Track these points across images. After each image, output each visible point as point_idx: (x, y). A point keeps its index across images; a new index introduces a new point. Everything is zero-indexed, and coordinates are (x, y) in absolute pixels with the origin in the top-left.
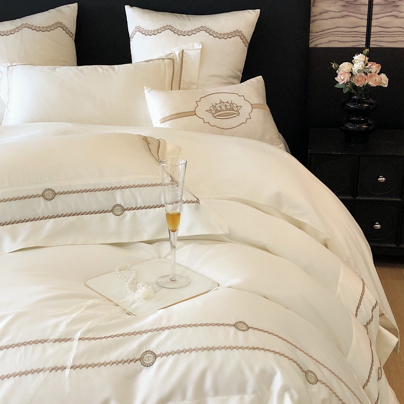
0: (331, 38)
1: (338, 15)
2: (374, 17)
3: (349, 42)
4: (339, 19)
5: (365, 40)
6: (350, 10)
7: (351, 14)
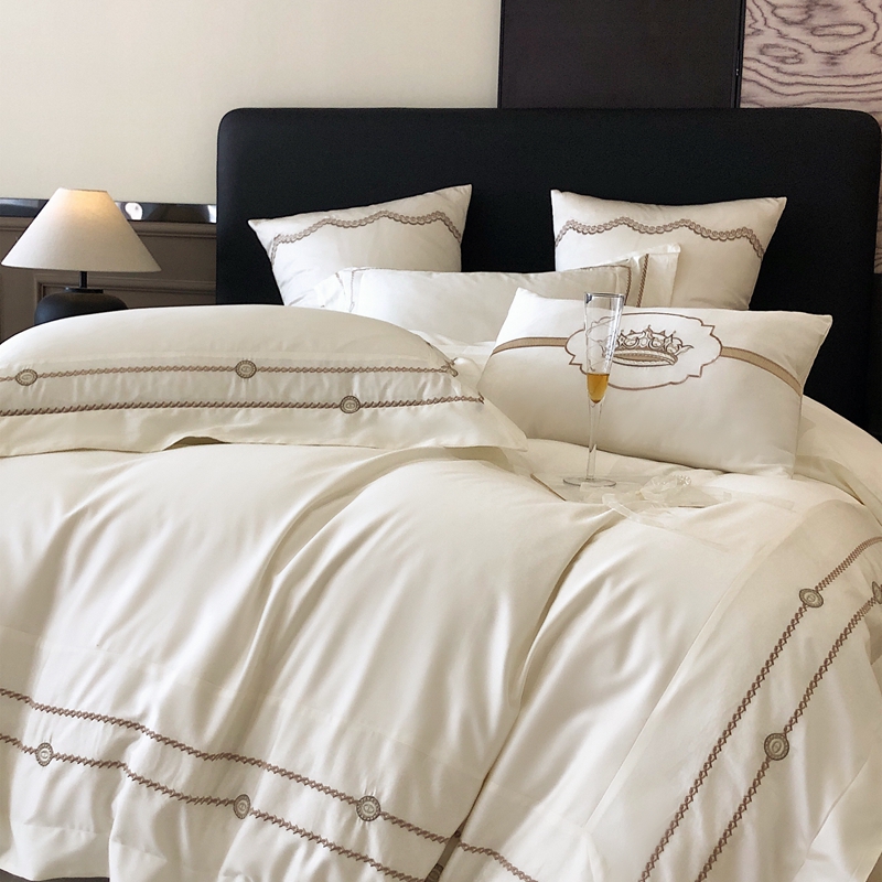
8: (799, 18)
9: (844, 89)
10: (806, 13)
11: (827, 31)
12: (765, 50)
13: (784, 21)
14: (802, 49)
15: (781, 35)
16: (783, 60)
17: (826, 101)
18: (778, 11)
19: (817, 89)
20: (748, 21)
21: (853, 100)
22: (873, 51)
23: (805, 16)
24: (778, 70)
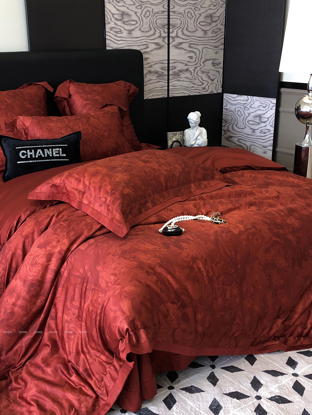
0: (154, 94)
1: (156, 81)
2: (170, 81)
3: (161, 95)
4: (156, 84)
5: (167, 93)
6: (160, 78)
7: (161, 80)
8: (120, 18)
9: (133, 42)
10: (122, 16)
11: (127, 23)
12: (111, 29)
13: (116, 19)
14: (122, 29)
15: (116, 24)
16: (117, 32)
17: (129, 46)
18: (114, 16)
19: (126, 42)
20: (106, 19)
21: (136, 45)
22: (140, 29)
23: (121, 18)
24: (116, 36)
